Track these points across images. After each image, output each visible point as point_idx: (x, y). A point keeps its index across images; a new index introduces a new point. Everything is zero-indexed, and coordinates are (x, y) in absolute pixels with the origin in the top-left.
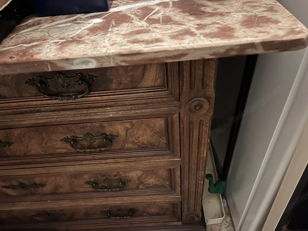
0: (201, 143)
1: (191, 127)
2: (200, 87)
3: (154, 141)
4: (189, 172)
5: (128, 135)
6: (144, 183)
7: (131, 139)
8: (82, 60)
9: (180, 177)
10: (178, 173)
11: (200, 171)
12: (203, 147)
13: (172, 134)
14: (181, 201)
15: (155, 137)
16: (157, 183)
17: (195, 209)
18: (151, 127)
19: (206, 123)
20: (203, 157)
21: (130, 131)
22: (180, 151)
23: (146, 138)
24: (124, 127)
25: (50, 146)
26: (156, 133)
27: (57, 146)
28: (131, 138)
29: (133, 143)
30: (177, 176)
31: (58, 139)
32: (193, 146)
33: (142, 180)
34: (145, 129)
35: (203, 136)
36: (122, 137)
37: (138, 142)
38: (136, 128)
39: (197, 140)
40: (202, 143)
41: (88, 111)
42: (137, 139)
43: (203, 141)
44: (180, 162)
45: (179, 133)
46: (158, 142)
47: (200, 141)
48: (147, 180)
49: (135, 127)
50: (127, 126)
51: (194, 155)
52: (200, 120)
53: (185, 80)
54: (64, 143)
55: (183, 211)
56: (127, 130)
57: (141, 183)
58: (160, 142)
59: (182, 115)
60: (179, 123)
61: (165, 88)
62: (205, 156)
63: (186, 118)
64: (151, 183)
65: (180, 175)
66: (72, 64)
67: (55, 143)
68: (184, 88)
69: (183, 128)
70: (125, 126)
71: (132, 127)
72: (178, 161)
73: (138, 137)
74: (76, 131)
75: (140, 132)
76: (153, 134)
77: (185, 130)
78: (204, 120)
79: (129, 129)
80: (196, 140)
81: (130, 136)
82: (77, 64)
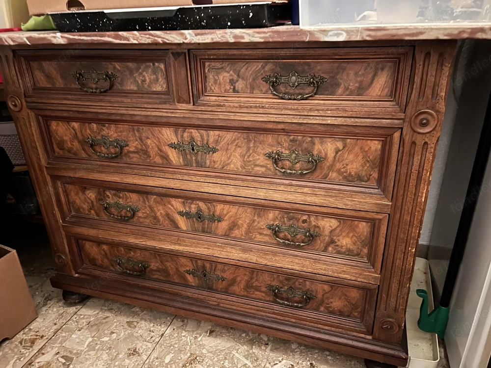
0: (422, 177)
1: (412, 151)
2: (430, 96)
3: (364, 173)
4: (399, 228)
5: (337, 159)
6: (336, 242)
7: (338, 166)
8: (336, 32)
9: (385, 237)
10: (384, 228)
11: (412, 228)
12: (422, 185)
13: (388, 161)
14: (379, 286)
15: (366, 168)
16: (352, 247)
17: (396, 307)
18: (365, 151)
19: (431, 148)
20: (421, 202)
21: (340, 153)
22: (392, 189)
23: (355, 166)
24: (335, 147)
25: (251, 161)
26: (368, 161)
27: (258, 163)
28: (338, 164)
29: (339, 171)
30: (381, 235)
31: (262, 152)
32: (411, 181)
33: (335, 238)
34: (357, 153)
35: (425, 168)
36: (329, 160)
37: (345, 172)
38: (347, 150)
39: (417, 172)
40: (423, 179)
41: (308, 113)
42: (344, 167)
43: (424, 174)
44: (390, 207)
45: (396, 160)
46: (368, 176)
47: (420, 175)
48: (341, 238)
49: (347, 148)
50: (338, 145)
51: (410, 196)
52: (423, 142)
53: (415, 87)
54: (267, 159)
55: (379, 309)
56: (337, 151)
57: (332, 242)
58: (371, 177)
59: (405, 133)
60: (398, 145)
61: (392, 98)
62: (423, 200)
63: (408, 137)
64: (344, 246)
65: (385, 232)
66: (326, 35)
67: (258, 157)
68: (413, 95)
69: (403, 152)
70: (336, 145)
71: (344, 147)
72: (388, 205)
73: (347, 165)
74: (284, 144)
75: (351, 157)
76: (365, 162)
77: (404, 154)
78: (429, 143)
79: (339, 151)
80: (415, 172)
81: (338, 162)
82: (331, 36)
